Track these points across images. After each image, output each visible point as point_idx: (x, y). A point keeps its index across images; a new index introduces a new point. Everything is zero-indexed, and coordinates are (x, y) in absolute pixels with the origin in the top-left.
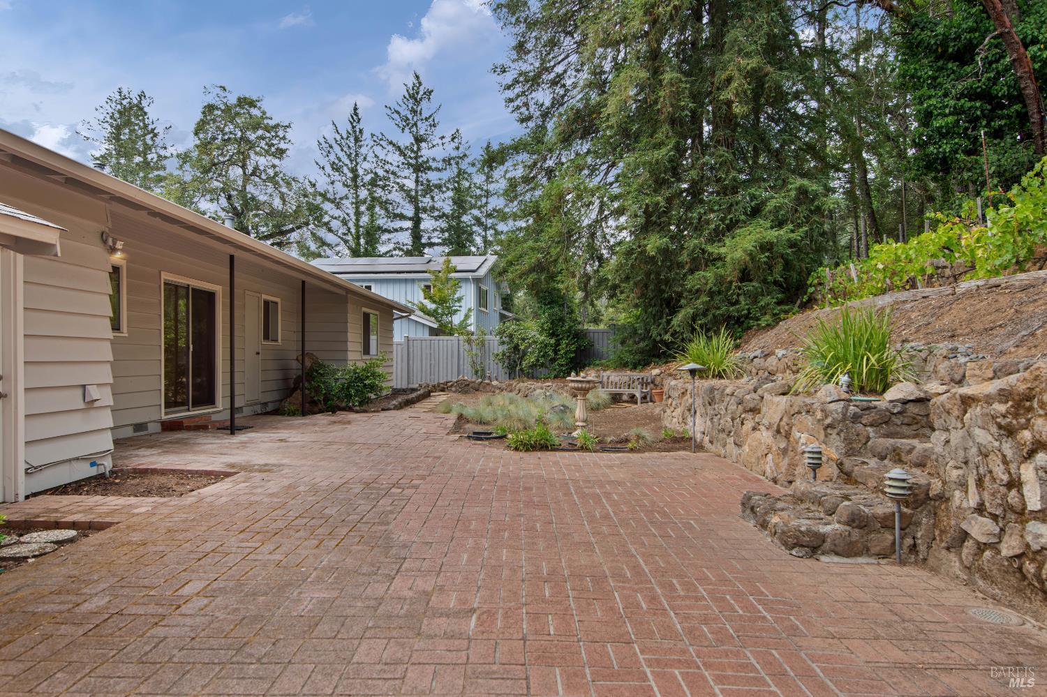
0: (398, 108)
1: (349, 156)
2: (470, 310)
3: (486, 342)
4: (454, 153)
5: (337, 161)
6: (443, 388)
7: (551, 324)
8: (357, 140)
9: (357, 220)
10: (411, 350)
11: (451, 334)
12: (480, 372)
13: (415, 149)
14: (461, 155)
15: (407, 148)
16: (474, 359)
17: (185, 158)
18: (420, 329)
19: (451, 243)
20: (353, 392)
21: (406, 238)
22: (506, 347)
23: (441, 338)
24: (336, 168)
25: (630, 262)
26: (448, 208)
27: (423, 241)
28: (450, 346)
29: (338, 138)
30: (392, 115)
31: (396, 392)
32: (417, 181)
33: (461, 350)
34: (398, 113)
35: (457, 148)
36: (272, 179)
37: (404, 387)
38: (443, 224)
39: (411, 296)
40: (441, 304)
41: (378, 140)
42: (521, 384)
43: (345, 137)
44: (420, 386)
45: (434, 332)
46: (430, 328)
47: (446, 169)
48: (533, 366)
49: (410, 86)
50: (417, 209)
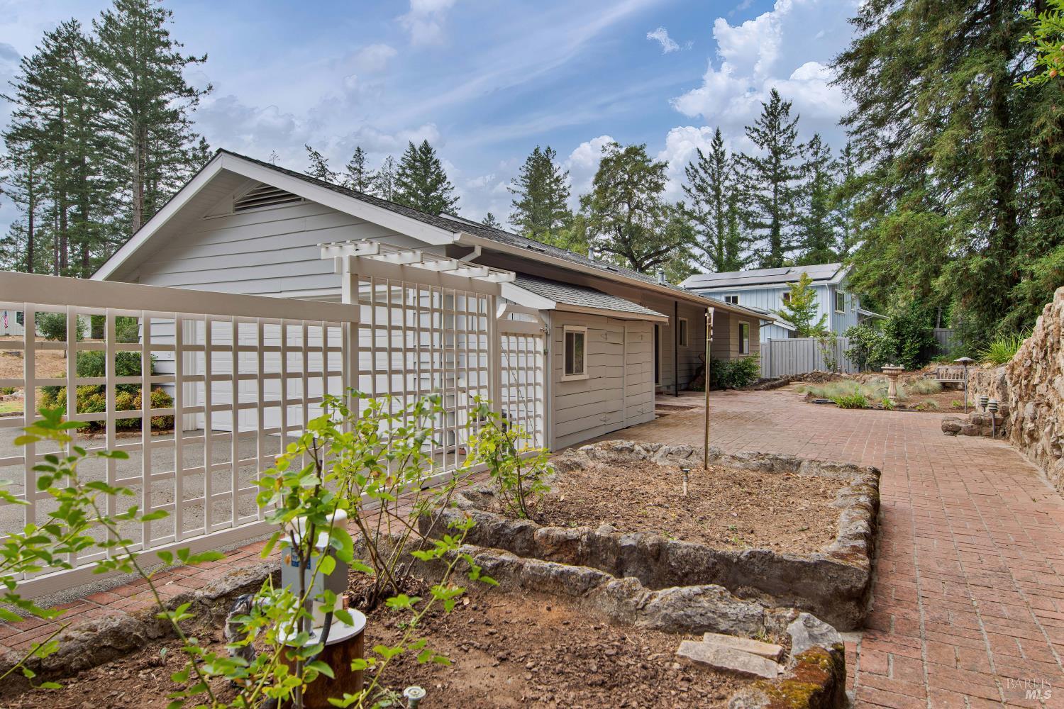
0: (757, 127)
1: (712, 176)
2: (825, 315)
3: (838, 342)
4: (812, 160)
5: (701, 183)
6: (800, 378)
7: (897, 325)
8: (719, 161)
9: (720, 232)
10: (773, 349)
11: (808, 336)
12: (832, 366)
13: (773, 161)
14: (820, 160)
15: (766, 162)
16: (827, 355)
17: (585, 201)
18: (780, 332)
19: (810, 245)
20: (736, 377)
21: (764, 245)
22: (855, 345)
23: (799, 339)
24: (701, 189)
25: (957, 278)
26: (806, 212)
27: (782, 245)
28: (806, 345)
29: (702, 162)
30: (752, 135)
31: (762, 381)
32: (776, 191)
33: (816, 349)
34: (757, 131)
35: (816, 153)
36: (650, 210)
37: (768, 377)
38: (803, 229)
39: (772, 304)
40: (799, 311)
41: (739, 159)
42: (866, 376)
43: (708, 160)
44: (781, 377)
45: (793, 334)
46: (789, 331)
47: (805, 175)
48: (878, 361)
49: (769, 104)
50: (776, 218)
